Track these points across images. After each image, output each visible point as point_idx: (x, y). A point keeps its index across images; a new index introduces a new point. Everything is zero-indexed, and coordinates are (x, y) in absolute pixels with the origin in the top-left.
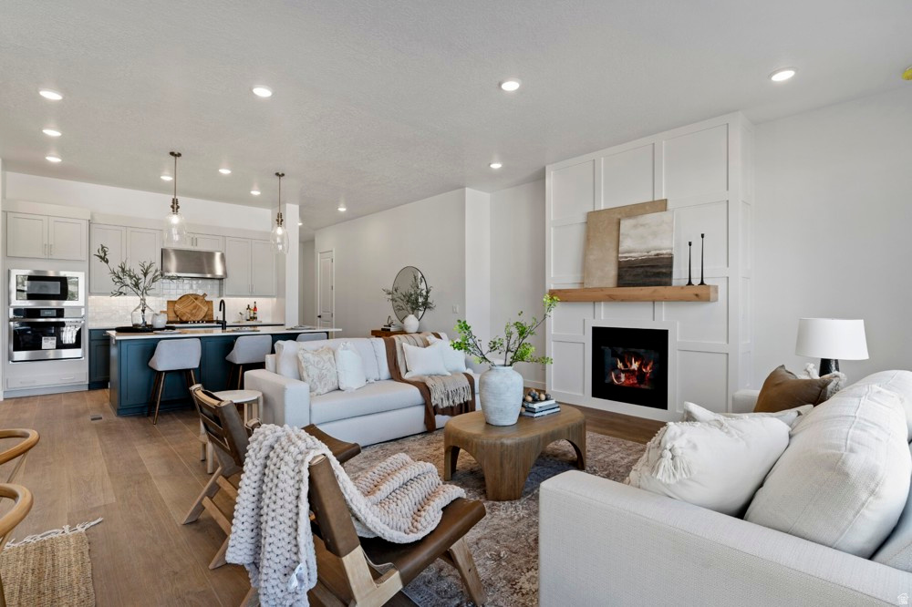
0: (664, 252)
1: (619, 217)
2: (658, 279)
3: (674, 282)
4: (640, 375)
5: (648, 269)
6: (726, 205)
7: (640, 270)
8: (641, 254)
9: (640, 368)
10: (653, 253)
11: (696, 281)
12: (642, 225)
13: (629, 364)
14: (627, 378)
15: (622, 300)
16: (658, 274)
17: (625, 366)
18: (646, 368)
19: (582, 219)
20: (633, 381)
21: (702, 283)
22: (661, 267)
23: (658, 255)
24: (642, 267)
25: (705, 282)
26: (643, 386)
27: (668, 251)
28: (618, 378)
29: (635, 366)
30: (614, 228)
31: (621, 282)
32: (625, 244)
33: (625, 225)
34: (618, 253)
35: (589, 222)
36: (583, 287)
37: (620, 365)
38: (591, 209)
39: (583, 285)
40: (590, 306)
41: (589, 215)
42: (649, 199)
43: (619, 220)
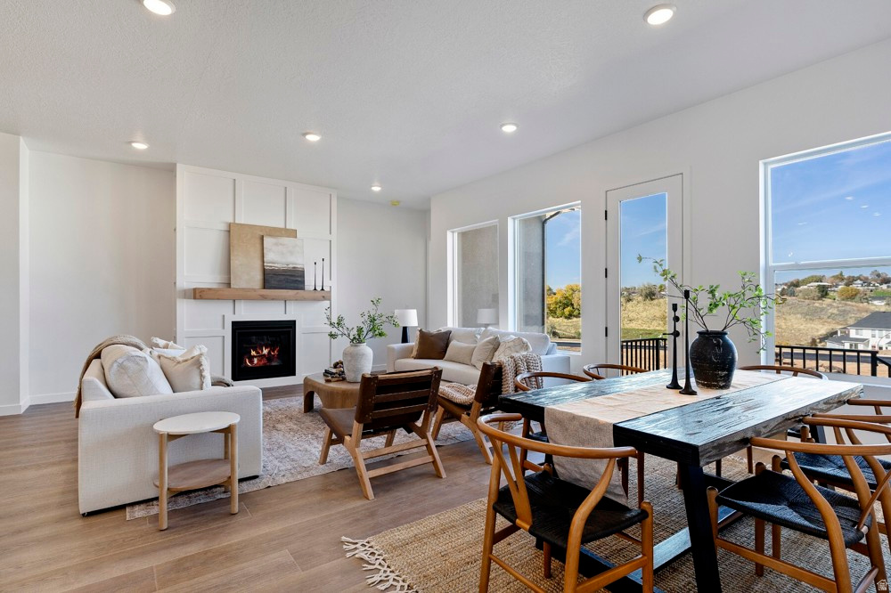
0: (299, 266)
1: (262, 234)
2: (296, 285)
3: (306, 288)
4: (269, 358)
5: (288, 277)
6: (329, 243)
7: (283, 278)
8: (282, 265)
9: (269, 353)
10: (291, 266)
11: (319, 288)
12: (281, 244)
13: (260, 352)
14: (259, 361)
15: (273, 299)
16: (295, 282)
17: (257, 353)
18: (274, 352)
19: (223, 227)
20: (264, 361)
21: (322, 289)
22: (298, 277)
23: (294, 267)
24: (284, 275)
25: (324, 288)
26: (274, 364)
27: (302, 266)
28: (251, 362)
29: (265, 351)
30: (258, 241)
31: (267, 285)
32: (269, 257)
33: (267, 241)
34: (263, 262)
35: (229, 231)
36: (230, 287)
37: (253, 353)
38: (231, 220)
39: (229, 285)
40: (230, 304)
41: (230, 225)
42: (282, 226)
43: (263, 237)
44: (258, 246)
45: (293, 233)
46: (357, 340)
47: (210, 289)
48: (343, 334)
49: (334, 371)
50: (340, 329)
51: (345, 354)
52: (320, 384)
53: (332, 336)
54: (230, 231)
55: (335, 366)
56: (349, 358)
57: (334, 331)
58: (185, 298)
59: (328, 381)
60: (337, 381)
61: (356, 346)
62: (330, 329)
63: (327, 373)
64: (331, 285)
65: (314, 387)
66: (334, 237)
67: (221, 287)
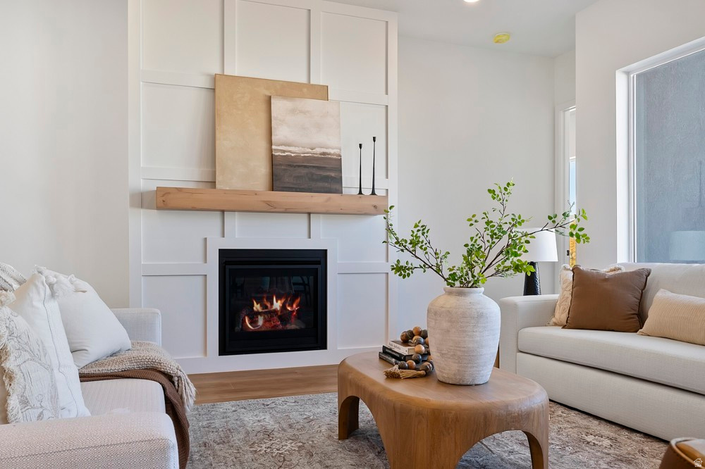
0: (332, 151)
1: (268, 93)
2: (326, 185)
3: (345, 190)
4: (283, 316)
5: (314, 171)
6: (384, 110)
7: (304, 171)
8: (303, 150)
9: (284, 307)
10: (318, 150)
11: (367, 192)
12: (301, 112)
13: (269, 305)
14: (266, 321)
15: (286, 211)
16: (326, 179)
17: (264, 307)
18: (292, 306)
19: (204, 82)
21: (373, 193)
22: (330, 170)
23: (324, 154)
24: (305, 167)
25: (376, 192)
27: (336, 151)
28: (253, 322)
29: (277, 305)
30: (263, 107)
31: (276, 184)
32: (280, 134)
33: (278, 106)
34: (271, 144)
35: (214, 90)
36: (215, 187)
37: (257, 307)
38: (217, 70)
39: (213, 183)
40: (215, 219)
41: (214, 78)
42: (303, 80)
43: (270, 98)
44: (262, 116)
45: (321, 92)
46: (462, 281)
47: (179, 190)
48: (426, 266)
49: (404, 350)
50: (419, 252)
51: (433, 313)
52: (374, 383)
53: (401, 270)
54: (216, 88)
55: (406, 341)
56: (445, 325)
57: (406, 258)
58: (142, 207)
59: (392, 377)
60: (414, 377)
61: (460, 294)
62: (396, 255)
63: (387, 353)
64: (389, 186)
65: (359, 387)
66: (392, 100)
67: (201, 186)
